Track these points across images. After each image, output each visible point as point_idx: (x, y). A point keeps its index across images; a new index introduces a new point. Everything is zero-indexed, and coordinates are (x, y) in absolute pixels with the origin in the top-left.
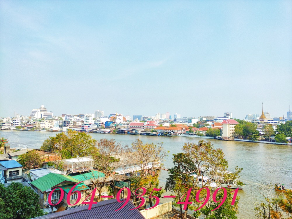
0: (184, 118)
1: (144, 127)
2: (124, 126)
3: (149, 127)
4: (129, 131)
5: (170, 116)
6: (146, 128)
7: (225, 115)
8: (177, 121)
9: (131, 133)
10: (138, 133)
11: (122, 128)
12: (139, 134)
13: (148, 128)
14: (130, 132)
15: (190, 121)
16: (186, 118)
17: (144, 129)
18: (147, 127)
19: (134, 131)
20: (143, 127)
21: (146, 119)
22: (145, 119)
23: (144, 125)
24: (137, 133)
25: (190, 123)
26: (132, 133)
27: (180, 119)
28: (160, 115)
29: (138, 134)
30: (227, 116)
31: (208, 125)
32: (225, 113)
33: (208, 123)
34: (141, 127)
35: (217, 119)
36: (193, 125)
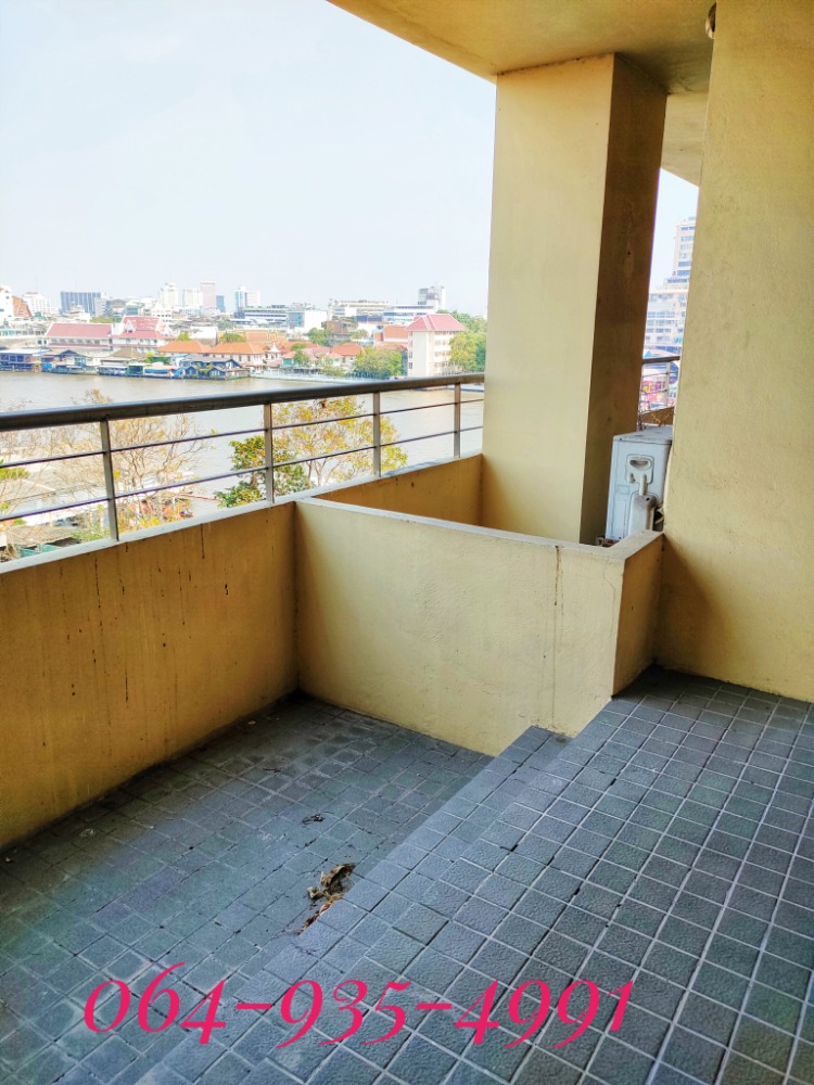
0: (274, 307)
1: (114, 342)
2: (21, 337)
3: (133, 342)
4: (48, 359)
5: (220, 299)
6: (123, 347)
7: (423, 299)
8: (247, 319)
9: (58, 367)
10: (92, 368)
11: (15, 345)
12: (93, 372)
13: (129, 347)
14: (54, 365)
15: (297, 319)
16: (282, 307)
17: (115, 350)
18: (124, 342)
19: (72, 358)
20: (111, 341)
21: (120, 310)
22: (114, 310)
23: (113, 333)
24: (85, 366)
25: (297, 329)
26: (64, 367)
27: (259, 312)
28: (176, 294)
29: (88, 372)
30: (429, 303)
31: (364, 334)
32: (423, 291)
33: (362, 326)
34: (101, 343)
35: (396, 311)
36: (309, 335)
